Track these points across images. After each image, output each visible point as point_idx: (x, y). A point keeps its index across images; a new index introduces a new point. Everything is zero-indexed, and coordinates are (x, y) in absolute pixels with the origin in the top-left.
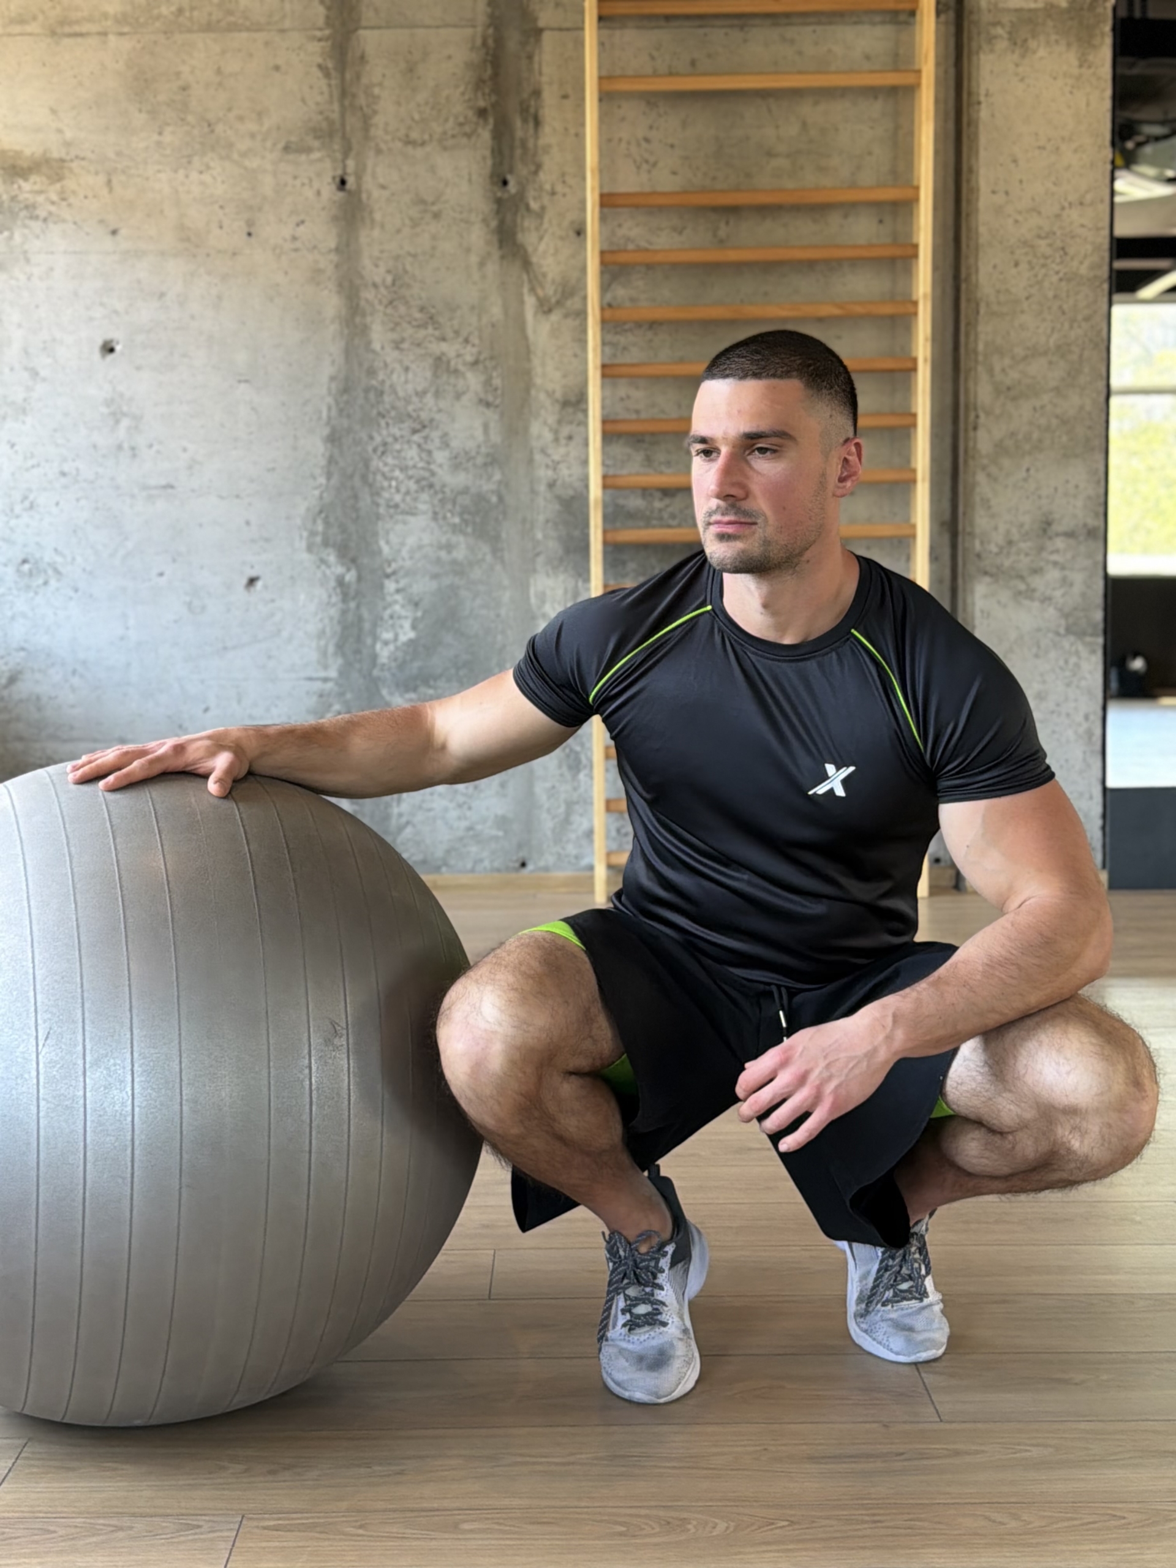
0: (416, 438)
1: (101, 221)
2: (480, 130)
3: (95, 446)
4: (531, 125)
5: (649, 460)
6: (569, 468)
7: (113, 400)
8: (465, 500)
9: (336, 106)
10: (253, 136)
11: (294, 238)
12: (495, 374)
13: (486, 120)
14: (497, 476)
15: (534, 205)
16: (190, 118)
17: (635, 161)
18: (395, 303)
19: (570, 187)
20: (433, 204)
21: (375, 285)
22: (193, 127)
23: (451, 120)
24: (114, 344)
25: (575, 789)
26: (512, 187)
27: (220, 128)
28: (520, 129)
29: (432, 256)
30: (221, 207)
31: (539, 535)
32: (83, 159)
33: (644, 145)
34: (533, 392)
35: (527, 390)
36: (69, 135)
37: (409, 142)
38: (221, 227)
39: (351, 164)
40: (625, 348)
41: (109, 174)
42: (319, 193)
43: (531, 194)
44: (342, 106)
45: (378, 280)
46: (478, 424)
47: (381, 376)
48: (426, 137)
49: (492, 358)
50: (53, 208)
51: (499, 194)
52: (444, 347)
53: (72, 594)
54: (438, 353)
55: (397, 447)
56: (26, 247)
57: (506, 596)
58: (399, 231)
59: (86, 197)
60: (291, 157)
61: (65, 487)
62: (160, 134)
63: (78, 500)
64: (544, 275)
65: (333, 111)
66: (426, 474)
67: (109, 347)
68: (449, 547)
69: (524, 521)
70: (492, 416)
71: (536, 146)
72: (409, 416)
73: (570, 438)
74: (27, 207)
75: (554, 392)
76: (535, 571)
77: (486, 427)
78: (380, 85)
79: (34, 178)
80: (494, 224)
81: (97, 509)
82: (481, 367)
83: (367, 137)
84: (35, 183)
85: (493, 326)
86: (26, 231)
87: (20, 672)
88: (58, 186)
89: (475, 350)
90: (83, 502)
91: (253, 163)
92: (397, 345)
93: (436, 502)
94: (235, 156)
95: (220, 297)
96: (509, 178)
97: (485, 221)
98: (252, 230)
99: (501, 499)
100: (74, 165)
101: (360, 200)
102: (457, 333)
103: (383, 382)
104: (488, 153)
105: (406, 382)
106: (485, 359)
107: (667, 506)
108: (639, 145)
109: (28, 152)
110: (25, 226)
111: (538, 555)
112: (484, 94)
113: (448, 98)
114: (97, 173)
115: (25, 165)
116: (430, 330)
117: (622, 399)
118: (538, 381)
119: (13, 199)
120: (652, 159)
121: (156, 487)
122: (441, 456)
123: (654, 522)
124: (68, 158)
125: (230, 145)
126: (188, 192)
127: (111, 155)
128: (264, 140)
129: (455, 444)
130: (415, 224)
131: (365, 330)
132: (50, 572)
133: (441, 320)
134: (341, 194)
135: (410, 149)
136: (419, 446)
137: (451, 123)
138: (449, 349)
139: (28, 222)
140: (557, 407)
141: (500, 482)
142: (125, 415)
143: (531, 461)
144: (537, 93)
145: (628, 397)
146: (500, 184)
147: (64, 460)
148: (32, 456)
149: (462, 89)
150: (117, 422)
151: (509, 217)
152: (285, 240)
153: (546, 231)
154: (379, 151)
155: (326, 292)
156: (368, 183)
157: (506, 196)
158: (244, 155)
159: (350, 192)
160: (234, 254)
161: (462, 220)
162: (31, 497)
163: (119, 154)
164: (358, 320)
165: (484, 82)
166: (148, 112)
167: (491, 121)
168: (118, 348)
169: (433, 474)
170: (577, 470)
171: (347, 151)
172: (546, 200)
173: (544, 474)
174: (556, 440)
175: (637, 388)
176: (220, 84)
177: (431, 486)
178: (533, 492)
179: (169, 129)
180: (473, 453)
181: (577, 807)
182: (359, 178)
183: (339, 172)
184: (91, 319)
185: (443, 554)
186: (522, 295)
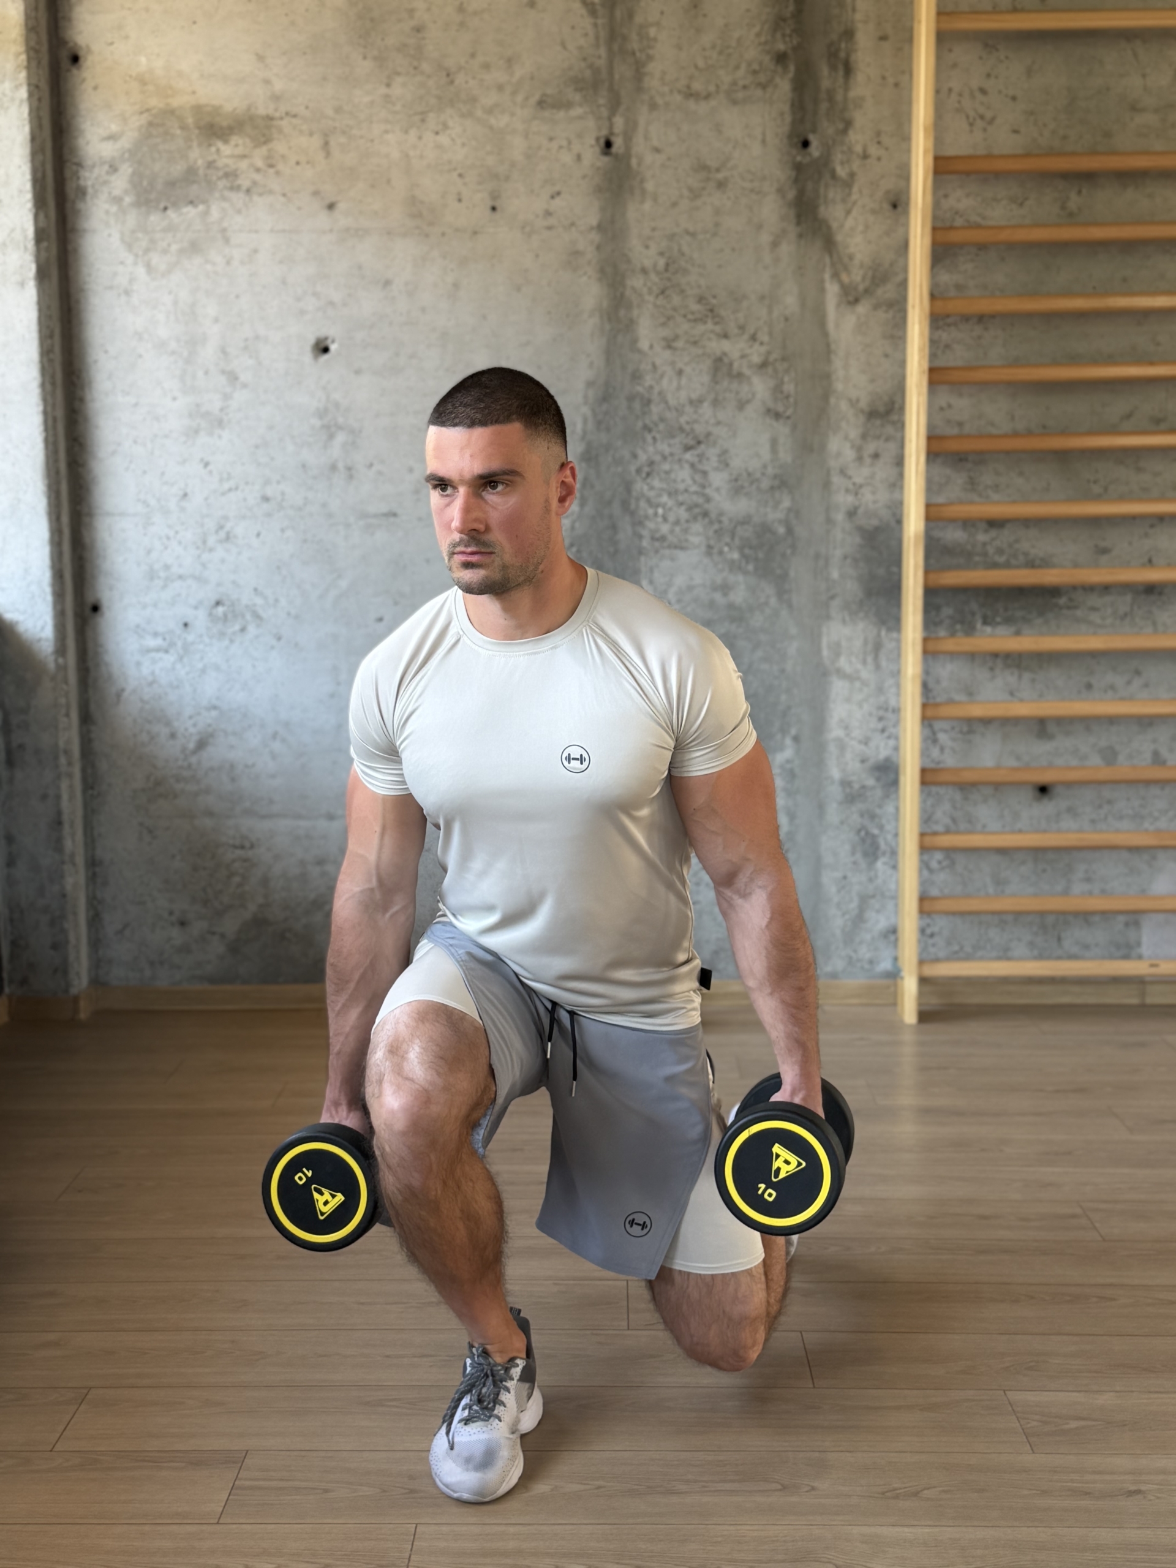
0: (688, 456)
1: (316, 193)
2: (778, 80)
3: (304, 466)
4: (841, 73)
5: (972, 484)
6: (874, 493)
7: (326, 410)
8: (745, 532)
9: (603, 51)
10: (500, 88)
11: (548, 213)
12: (786, 379)
13: (785, 68)
14: (786, 503)
15: (841, 172)
16: (426, 67)
17: (968, 117)
18: (667, 292)
19: (887, 149)
20: (718, 170)
21: (644, 271)
22: (429, 77)
23: (743, 66)
24: (329, 342)
25: (871, 880)
26: (815, 150)
27: (460, 79)
28: (826, 78)
29: (715, 234)
30: (460, 175)
31: (835, 574)
32: (295, 116)
33: (978, 95)
34: (832, 400)
35: (826, 397)
36: (278, 86)
37: (690, 94)
38: (460, 200)
39: (619, 122)
40: (947, 346)
41: (326, 135)
42: (579, 158)
43: (838, 157)
44: (610, 50)
45: (647, 263)
46: (764, 439)
47: (648, 380)
48: (712, 88)
49: (784, 359)
50: (257, 177)
51: (799, 158)
52: (726, 345)
53: (274, 642)
54: (718, 353)
55: (666, 467)
56: (225, 224)
57: (793, 648)
58: (674, 204)
59: (298, 163)
60: (547, 114)
61: (269, 515)
62: (388, 85)
63: (283, 530)
64: (851, 257)
65: (599, 57)
66: (701, 500)
67: (322, 346)
68: (725, 588)
69: (817, 556)
70: (783, 430)
71: (846, 99)
72: (681, 429)
73: (876, 456)
74: (226, 175)
75: (858, 400)
76: (828, 617)
77: (774, 443)
78: (658, 24)
79: (235, 139)
80: (791, 194)
81: (305, 541)
82: (770, 370)
83: (639, 89)
84: (237, 145)
85: (786, 319)
86: (226, 205)
87: (212, 735)
88: (264, 150)
89: (763, 349)
90: (289, 533)
91: (501, 121)
92: (669, 344)
93: (711, 533)
94: (479, 113)
95: (456, 286)
96: (811, 138)
97: (780, 191)
98: (497, 204)
99: (790, 531)
100: (284, 123)
101: (629, 166)
102: (742, 328)
103: (651, 387)
104: (786, 108)
105: (679, 388)
106: (776, 360)
107: (993, 539)
108: (972, 96)
109: (228, 108)
110: (224, 198)
111: (833, 597)
112: (784, 35)
113: (739, 40)
114: (311, 134)
115: (225, 124)
116: (710, 325)
117: (942, 409)
118: (839, 386)
119: (210, 165)
120: (989, 115)
121: (375, 516)
122: (718, 479)
123: (977, 559)
124: (277, 115)
125: (473, 100)
126: (421, 157)
127: (330, 112)
128: (514, 93)
129: (736, 463)
130: (695, 194)
131: (630, 326)
132: (248, 617)
133: (723, 313)
134: (606, 159)
135: (692, 104)
136: (692, 465)
137: (741, 72)
138: (733, 348)
139: (227, 193)
140: (862, 419)
141: (789, 510)
142: (340, 428)
143: (827, 485)
144: (849, 34)
145: (950, 406)
146: (800, 145)
147: (267, 482)
148: (229, 477)
149: (757, 29)
150: (331, 437)
151: (810, 186)
152: (537, 216)
153: (855, 203)
154: (653, 106)
155: (585, 279)
156: (639, 146)
157: (807, 160)
158: (490, 111)
159: (617, 157)
160: (475, 233)
161: (752, 191)
162: (228, 526)
163: (338, 110)
164: (622, 313)
165: (784, 20)
166: (375, 58)
167: (792, 68)
168: (333, 347)
169: (708, 500)
170: (883, 496)
171: (615, 105)
172: (856, 165)
173: (843, 500)
174: (860, 459)
175: (961, 395)
176: (462, 25)
177: (705, 514)
178: (829, 521)
179: (399, 80)
180: (758, 475)
181: (872, 901)
182: (628, 138)
183: (604, 132)
184: (302, 312)
185: (718, 597)
186: (822, 281)
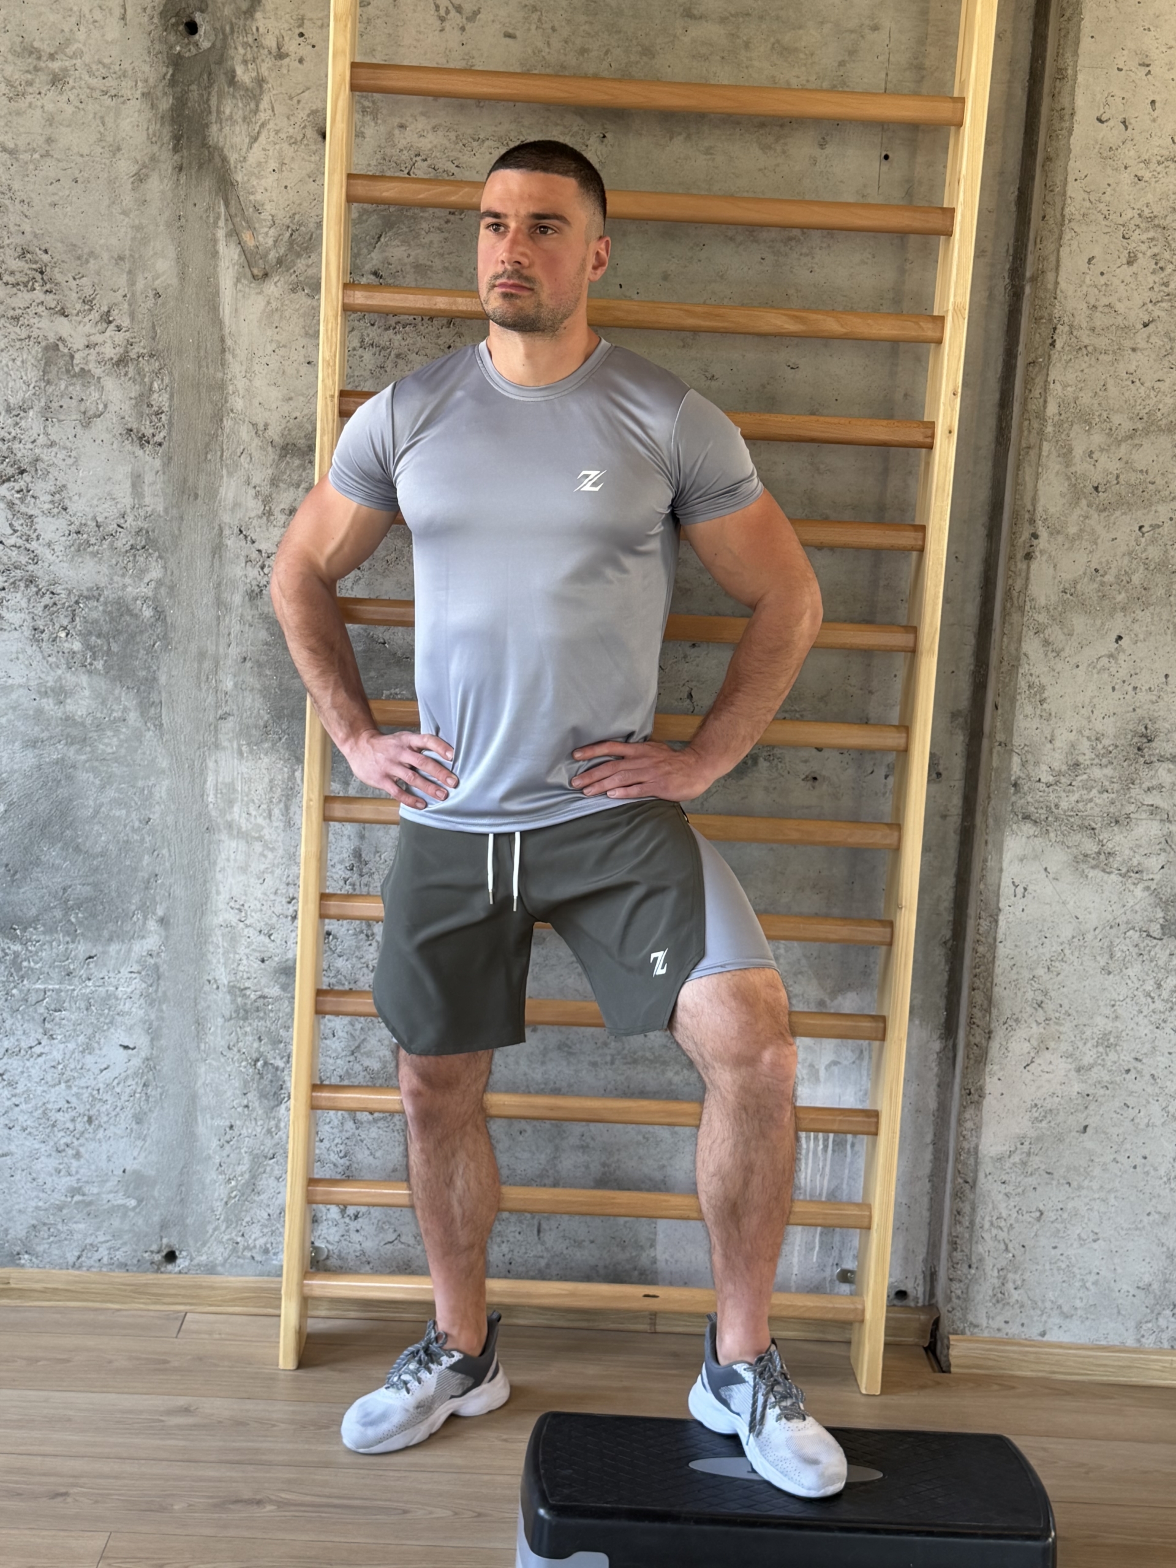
12: (156, 385)
14: (155, 572)
15: (244, 75)
17: (437, 7)
19: (313, 46)
34: (227, 423)
35: (218, 418)
43: (238, 52)
46: (123, 472)
49: (152, 355)
51: (179, 49)
54: (52, 338)
57: (162, 788)
64: (257, 208)
70: (150, 461)
75: (266, 427)
77: (137, 480)
80: (165, 104)
82: (131, 369)
85: (158, 295)
89: (120, 338)
96: (198, 18)
97: (148, 96)
99: (160, 614)
102: (88, 303)
106: (140, 356)
111: (224, 717)
116: (38, 295)
118: (238, 403)
120: (469, 5)
122: (50, 528)
129: (79, 507)
130: (16, 91)
133: (59, 277)
136: (11, 505)
138: (74, 332)
140: (272, 455)
141: (160, 583)
143: (218, 549)
146: (182, 29)
151: (195, 91)
157: (191, 52)
172: (266, 66)
173: (241, 574)
180: (112, 527)
186: (215, 241)
